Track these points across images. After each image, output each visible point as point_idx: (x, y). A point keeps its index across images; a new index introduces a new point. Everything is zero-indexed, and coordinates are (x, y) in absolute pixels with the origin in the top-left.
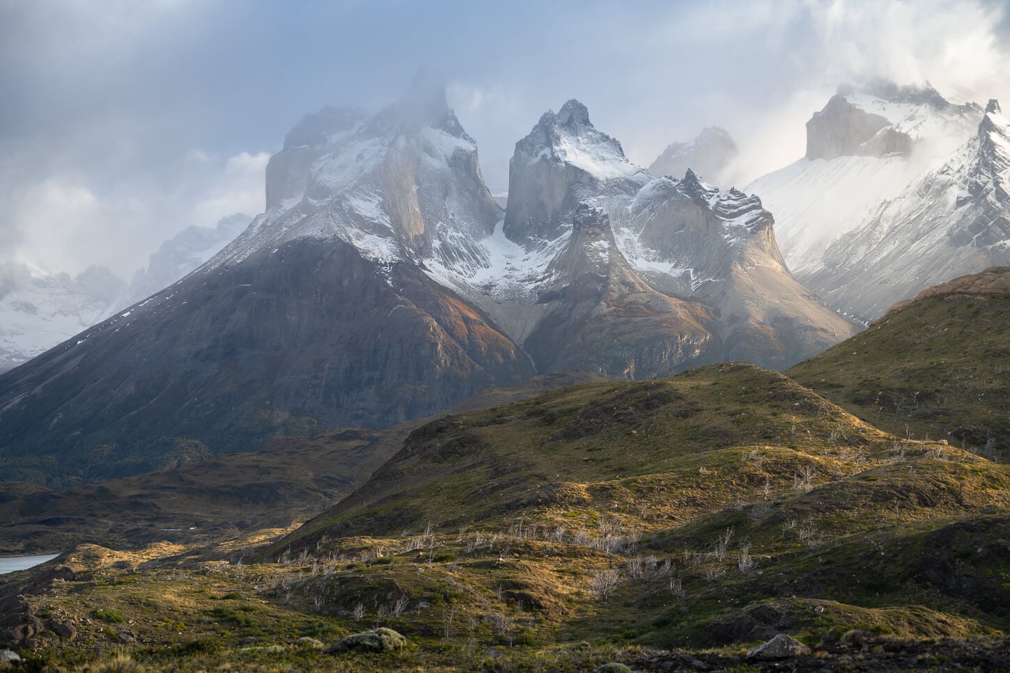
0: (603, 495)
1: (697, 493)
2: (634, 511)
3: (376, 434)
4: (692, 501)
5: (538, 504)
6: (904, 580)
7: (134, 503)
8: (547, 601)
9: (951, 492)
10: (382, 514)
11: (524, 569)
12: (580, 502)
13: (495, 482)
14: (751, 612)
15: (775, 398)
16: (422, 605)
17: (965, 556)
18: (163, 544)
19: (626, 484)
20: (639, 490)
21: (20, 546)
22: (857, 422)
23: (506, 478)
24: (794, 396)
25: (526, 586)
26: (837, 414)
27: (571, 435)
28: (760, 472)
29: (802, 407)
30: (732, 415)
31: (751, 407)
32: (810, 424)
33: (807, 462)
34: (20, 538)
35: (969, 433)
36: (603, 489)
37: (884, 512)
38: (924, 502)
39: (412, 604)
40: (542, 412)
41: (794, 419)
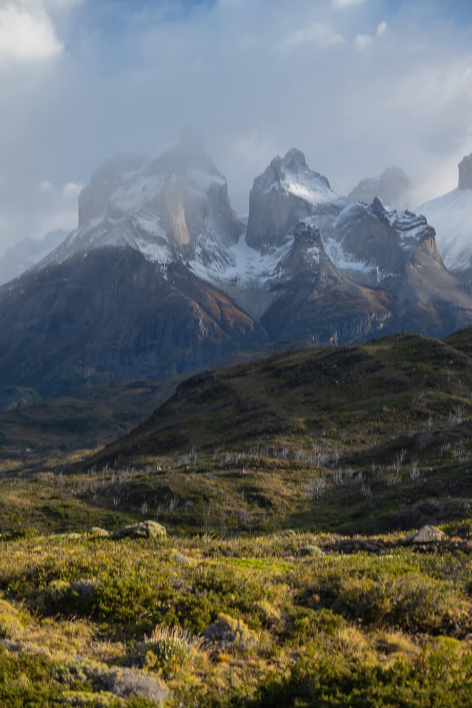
0: (315, 426)
1: (382, 425)
2: (337, 438)
3: (156, 384)
4: (378, 431)
5: (269, 433)
8: (276, 500)
10: (161, 439)
11: (260, 477)
12: (299, 431)
13: (239, 417)
14: (420, 508)
15: (436, 357)
16: (189, 503)
18: (8, 461)
19: (332, 419)
20: (340, 423)
23: (247, 414)
24: (450, 356)
25: (261, 490)
27: (293, 384)
28: (426, 410)
29: (454, 364)
30: (406, 369)
31: (419, 364)
32: (461, 376)
33: (457, 403)
36: (315, 422)
39: (181, 503)
40: (272, 368)
41: (449, 372)
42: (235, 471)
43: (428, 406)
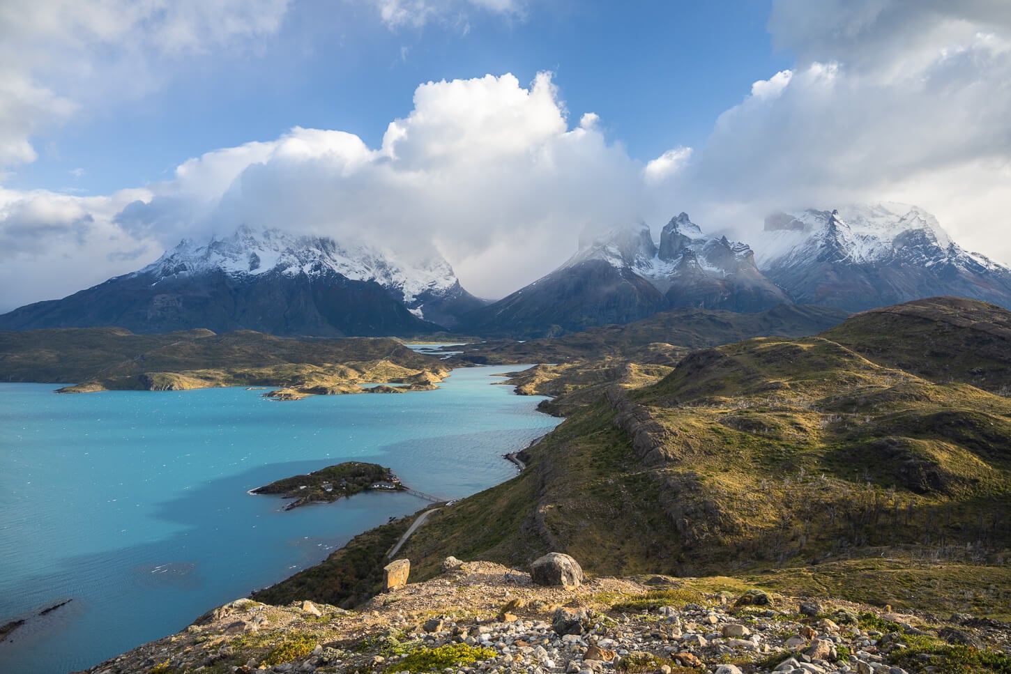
0: (794, 386)
1: (825, 387)
2: (805, 392)
4: (823, 390)
5: (773, 389)
6: (927, 430)
7: (548, 348)
8: (808, 429)
9: (926, 396)
10: (712, 385)
11: (796, 418)
12: (787, 388)
13: (748, 377)
14: (887, 441)
15: (837, 352)
16: (773, 430)
17: (948, 424)
19: (801, 383)
20: (806, 385)
21: (516, 361)
22: (868, 362)
23: (752, 375)
24: (845, 352)
25: (800, 424)
26: (860, 359)
27: (769, 362)
28: (844, 381)
29: (848, 355)
30: (824, 357)
31: (830, 355)
32: (852, 362)
33: (860, 378)
34: (515, 359)
35: (903, 364)
36: (794, 384)
37: (905, 403)
38: (917, 399)
39: (769, 429)
40: (753, 352)
41: (846, 360)
42: (784, 413)
43: (846, 378)
